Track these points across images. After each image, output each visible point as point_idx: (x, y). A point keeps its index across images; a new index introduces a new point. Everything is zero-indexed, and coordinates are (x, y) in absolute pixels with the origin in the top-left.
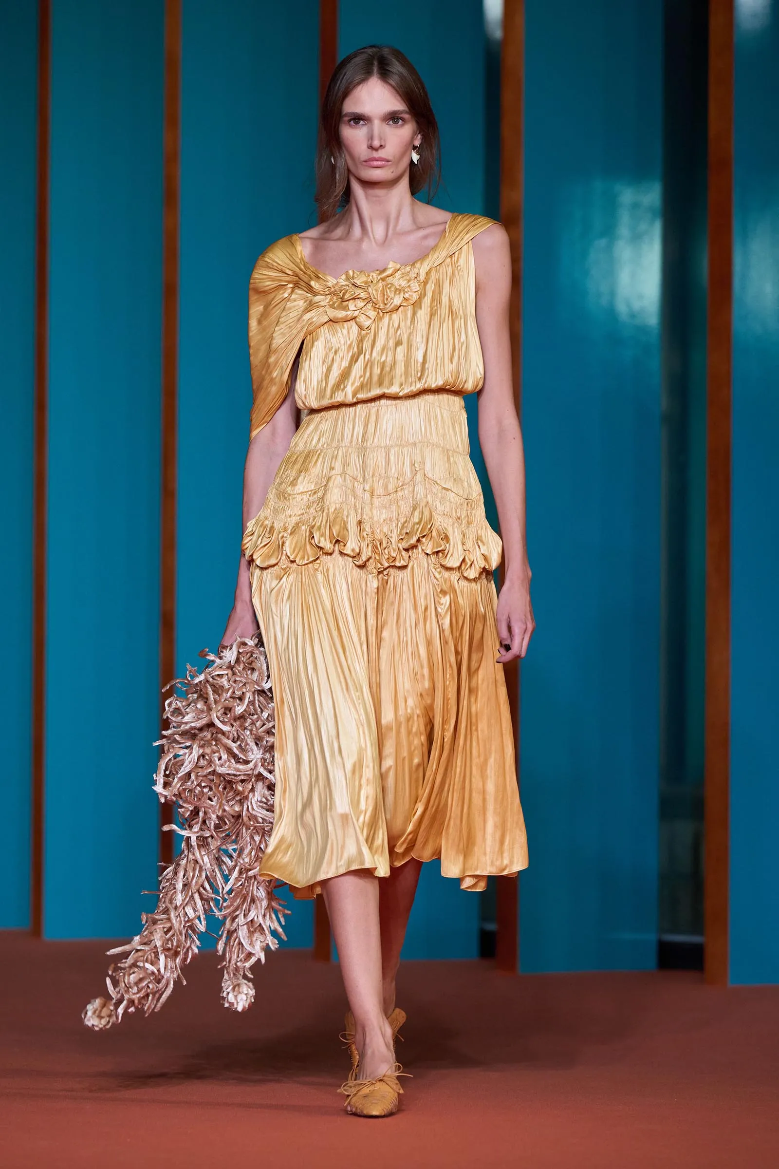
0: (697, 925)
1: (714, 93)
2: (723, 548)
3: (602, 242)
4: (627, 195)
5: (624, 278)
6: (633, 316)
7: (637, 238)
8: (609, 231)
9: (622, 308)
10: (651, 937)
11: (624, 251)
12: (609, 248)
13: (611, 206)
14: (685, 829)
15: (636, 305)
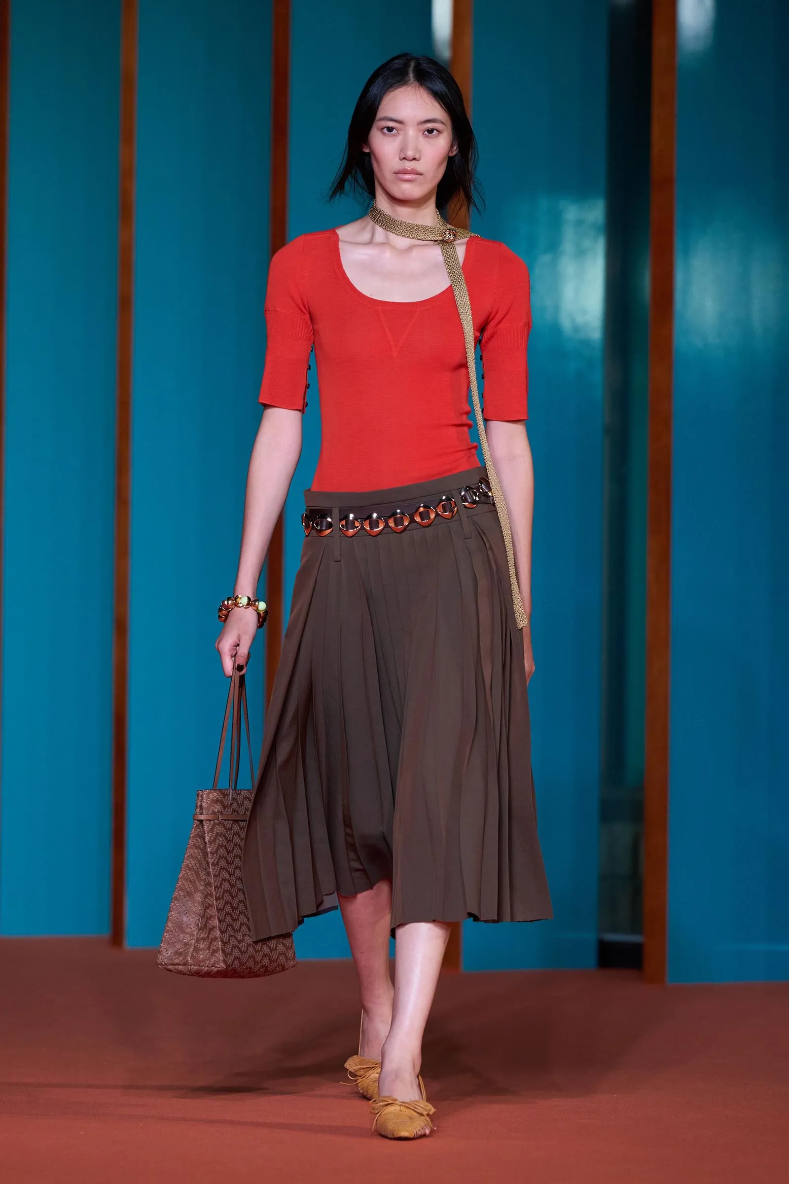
0: (636, 923)
1: (657, 112)
2: (664, 557)
3: (546, 258)
4: (571, 212)
5: (568, 292)
6: (576, 329)
7: (581, 253)
8: (554, 246)
9: (566, 323)
10: (590, 937)
11: (568, 266)
12: (554, 264)
13: (556, 222)
14: (624, 831)
15: (580, 320)
